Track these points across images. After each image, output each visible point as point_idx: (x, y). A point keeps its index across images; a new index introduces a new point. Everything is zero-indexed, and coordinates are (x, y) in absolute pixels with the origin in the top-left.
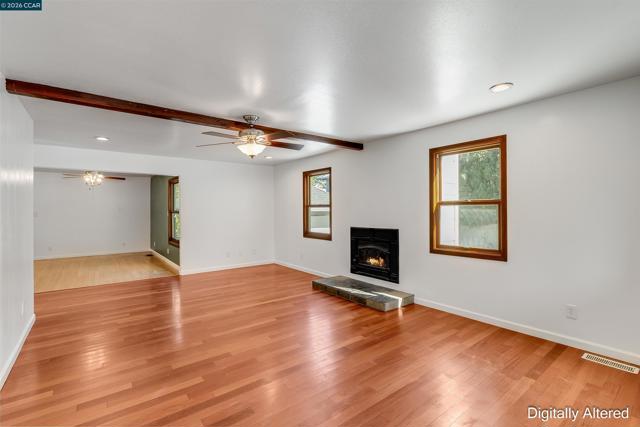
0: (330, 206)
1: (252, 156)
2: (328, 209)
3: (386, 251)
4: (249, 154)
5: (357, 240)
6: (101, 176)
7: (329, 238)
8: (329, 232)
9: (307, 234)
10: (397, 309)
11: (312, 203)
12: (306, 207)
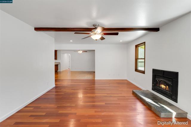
0: (144, 59)
1: (96, 40)
2: (143, 60)
3: (170, 83)
4: (95, 39)
5: (155, 75)
6: (82, 51)
7: (143, 72)
8: (144, 70)
9: (136, 70)
10: (171, 118)
11: (139, 58)
12: (136, 59)
